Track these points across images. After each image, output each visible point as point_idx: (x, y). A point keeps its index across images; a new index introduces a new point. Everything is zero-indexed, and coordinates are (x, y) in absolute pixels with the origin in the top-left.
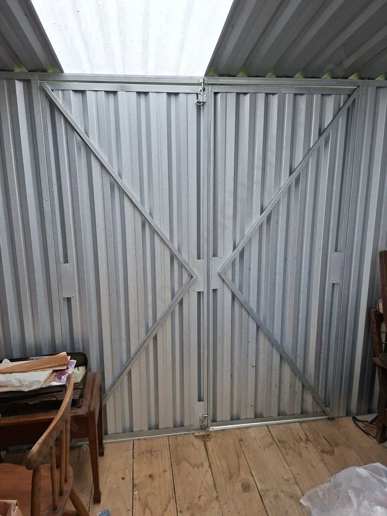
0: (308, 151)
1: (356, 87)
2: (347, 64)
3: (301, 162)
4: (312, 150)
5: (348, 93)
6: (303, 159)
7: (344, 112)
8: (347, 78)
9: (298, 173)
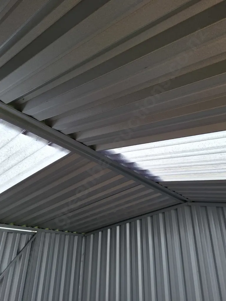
0: (10, 263)
1: (37, 232)
2: (36, 222)
3: (5, 269)
4: (13, 262)
5: (33, 234)
6: (7, 267)
7: (30, 244)
8: (33, 227)
9: (3, 276)
